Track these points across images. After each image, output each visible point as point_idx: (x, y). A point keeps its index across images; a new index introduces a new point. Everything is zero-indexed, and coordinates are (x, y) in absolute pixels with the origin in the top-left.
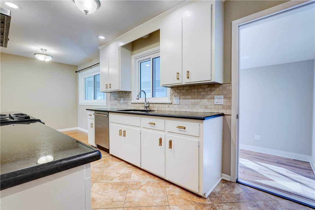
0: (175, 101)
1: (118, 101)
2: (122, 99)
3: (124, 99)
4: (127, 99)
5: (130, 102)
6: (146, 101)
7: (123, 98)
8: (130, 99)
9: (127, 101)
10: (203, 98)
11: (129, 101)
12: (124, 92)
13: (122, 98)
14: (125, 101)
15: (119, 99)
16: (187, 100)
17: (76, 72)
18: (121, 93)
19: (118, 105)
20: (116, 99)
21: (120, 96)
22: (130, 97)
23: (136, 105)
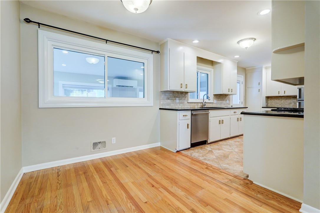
0: (215, 101)
1: (173, 101)
2: (178, 98)
3: (180, 99)
4: (183, 99)
5: (186, 102)
6: (204, 101)
7: (179, 98)
8: (186, 99)
9: (184, 101)
10: (224, 100)
11: (185, 101)
12: (180, 93)
14: (181, 101)
15: (174, 99)
16: (219, 101)
17: (28, 21)
18: (176, 93)
19: (172, 105)
20: (168, 99)
21: (174, 96)
22: (187, 97)
23: (192, 104)
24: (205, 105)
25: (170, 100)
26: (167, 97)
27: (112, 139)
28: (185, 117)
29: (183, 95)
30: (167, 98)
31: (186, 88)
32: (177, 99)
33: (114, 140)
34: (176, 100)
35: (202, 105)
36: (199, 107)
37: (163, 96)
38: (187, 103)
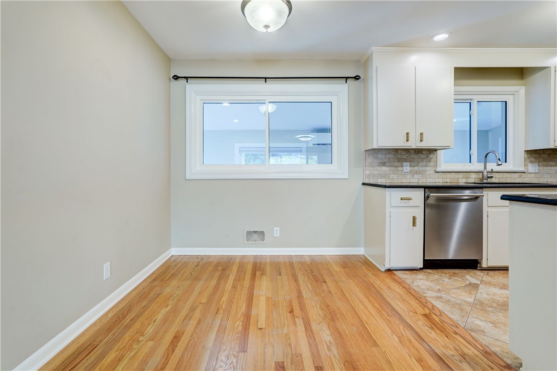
1: (394, 168)
2: (408, 164)
3: (413, 164)
4: (421, 164)
5: (430, 170)
6: (485, 168)
7: (410, 162)
8: (432, 164)
9: (424, 168)
11: (429, 168)
12: (413, 152)
13: (406, 162)
14: (416, 168)
15: (398, 164)
17: (176, 78)
18: (404, 153)
19: (391, 176)
20: (384, 164)
21: (398, 160)
22: (433, 160)
23: (448, 175)
24: (492, 177)
25: (388, 166)
26: (380, 161)
27: (275, 230)
28: (406, 203)
29: (421, 155)
30: (381, 163)
31: (421, 141)
32: (405, 164)
33: (277, 231)
34: (402, 166)
35: (481, 176)
36: (473, 182)
37: (370, 160)
38: (433, 172)
